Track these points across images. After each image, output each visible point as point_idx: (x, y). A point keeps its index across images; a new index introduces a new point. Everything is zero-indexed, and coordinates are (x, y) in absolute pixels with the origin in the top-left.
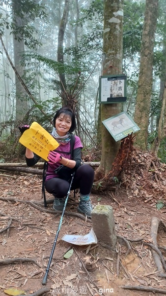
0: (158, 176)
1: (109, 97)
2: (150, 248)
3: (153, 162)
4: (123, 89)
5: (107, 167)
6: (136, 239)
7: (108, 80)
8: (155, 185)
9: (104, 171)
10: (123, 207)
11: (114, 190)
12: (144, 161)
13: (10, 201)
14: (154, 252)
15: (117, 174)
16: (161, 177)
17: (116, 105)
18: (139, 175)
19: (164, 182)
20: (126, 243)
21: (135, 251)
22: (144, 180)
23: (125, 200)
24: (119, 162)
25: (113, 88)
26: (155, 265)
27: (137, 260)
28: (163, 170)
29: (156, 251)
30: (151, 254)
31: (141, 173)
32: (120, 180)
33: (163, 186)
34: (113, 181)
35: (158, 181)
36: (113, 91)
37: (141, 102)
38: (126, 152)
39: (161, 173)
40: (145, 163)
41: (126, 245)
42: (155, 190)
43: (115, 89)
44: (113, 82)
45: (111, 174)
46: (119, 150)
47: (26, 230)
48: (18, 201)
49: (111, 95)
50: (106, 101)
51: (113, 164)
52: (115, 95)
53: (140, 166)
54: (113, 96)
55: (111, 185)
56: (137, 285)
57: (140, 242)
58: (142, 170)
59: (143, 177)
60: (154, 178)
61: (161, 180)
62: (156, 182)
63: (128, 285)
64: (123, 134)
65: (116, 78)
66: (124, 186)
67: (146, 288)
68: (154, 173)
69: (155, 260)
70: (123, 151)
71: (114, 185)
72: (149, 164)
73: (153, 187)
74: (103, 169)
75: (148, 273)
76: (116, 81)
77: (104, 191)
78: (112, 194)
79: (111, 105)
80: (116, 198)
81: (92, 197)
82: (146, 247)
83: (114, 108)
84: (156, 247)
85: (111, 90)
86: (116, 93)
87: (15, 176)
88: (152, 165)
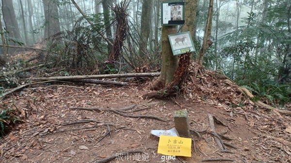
0: (204, 81)
1: (170, 20)
2: (213, 135)
3: (200, 70)
4: (182, 13)
5: (167, 78)
6: (202, 131)
7: (169, 5)
8: (202, 88)
9: (165, 81)
10: (184, 108)
11: (175, 96)
12: (192, 69)
13: (95, 110)
14: (215, 137)
15: (178, 83)
16: (206, 81)
17: (175, 27)
18: (189, 81)
19: (208, 85)
20: (196, 133)
21: (203, 138)
22: (194, 85)
23: (184, 102)
24: (180, 74)
25: (173, 13)
26: (217, 145)
27: (205, 143)
28: (207, 75)
29: (217, 137)
30: (213, 139)
31: (191, 79)
32: (180, 88)
33: (208, 89)
34: (175, 89)
35: (204, 84)
36: (174, 15)
37: (188, 17)
38: (185, 66)
39: (206, 78)
40: (194, 71)
41: (197, 135)
42: (203, 92)
43: (175, 13)
44: (173, 7)
45: (173, 84)
46: (179, 65)
47: (122, 131)
48: (103, 110)
49: (172, 18)
50: (167, 23)
51: (174, 76)
52: (175, 19)
53: (190, 73)
54: (173, 20)
55: (173, 92)
56: (209, 158)
57: (205, 132)
58: (191, 76)
59: (193, 83)
60: (201, 82)
61: (206, 83)
62: (203, 85)
63: (204, 159)
64: (181, 51)
65: (176, 3)
66: (182, 91)
67: (216, 159)
68: (201, 79)
69: (217, 143)
70: (183, 65)
71: (175, 92)
72: (196, 71)
73: (201, 90)
74: (164, 79)
75: (214, 151)
76: (176, 6)
77: (167, 97)
78: (173, 99)
79: (171, 27)
80: (177, 101)
81: (159, 102)
82: (209, 135)
83: (174, 29)
84: (216, 134)
85: (172, 14)
86: (176, 16)
87: (82, 87)
88: (199, 72)
